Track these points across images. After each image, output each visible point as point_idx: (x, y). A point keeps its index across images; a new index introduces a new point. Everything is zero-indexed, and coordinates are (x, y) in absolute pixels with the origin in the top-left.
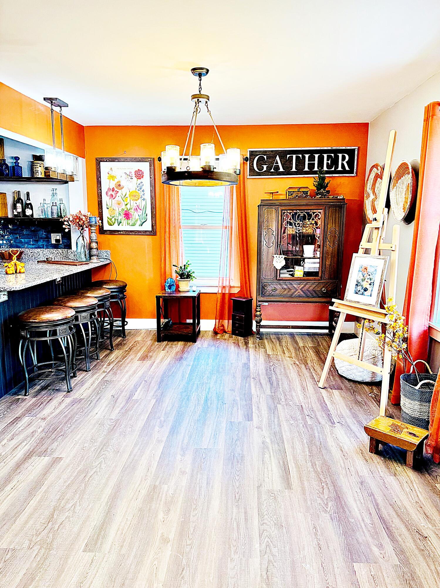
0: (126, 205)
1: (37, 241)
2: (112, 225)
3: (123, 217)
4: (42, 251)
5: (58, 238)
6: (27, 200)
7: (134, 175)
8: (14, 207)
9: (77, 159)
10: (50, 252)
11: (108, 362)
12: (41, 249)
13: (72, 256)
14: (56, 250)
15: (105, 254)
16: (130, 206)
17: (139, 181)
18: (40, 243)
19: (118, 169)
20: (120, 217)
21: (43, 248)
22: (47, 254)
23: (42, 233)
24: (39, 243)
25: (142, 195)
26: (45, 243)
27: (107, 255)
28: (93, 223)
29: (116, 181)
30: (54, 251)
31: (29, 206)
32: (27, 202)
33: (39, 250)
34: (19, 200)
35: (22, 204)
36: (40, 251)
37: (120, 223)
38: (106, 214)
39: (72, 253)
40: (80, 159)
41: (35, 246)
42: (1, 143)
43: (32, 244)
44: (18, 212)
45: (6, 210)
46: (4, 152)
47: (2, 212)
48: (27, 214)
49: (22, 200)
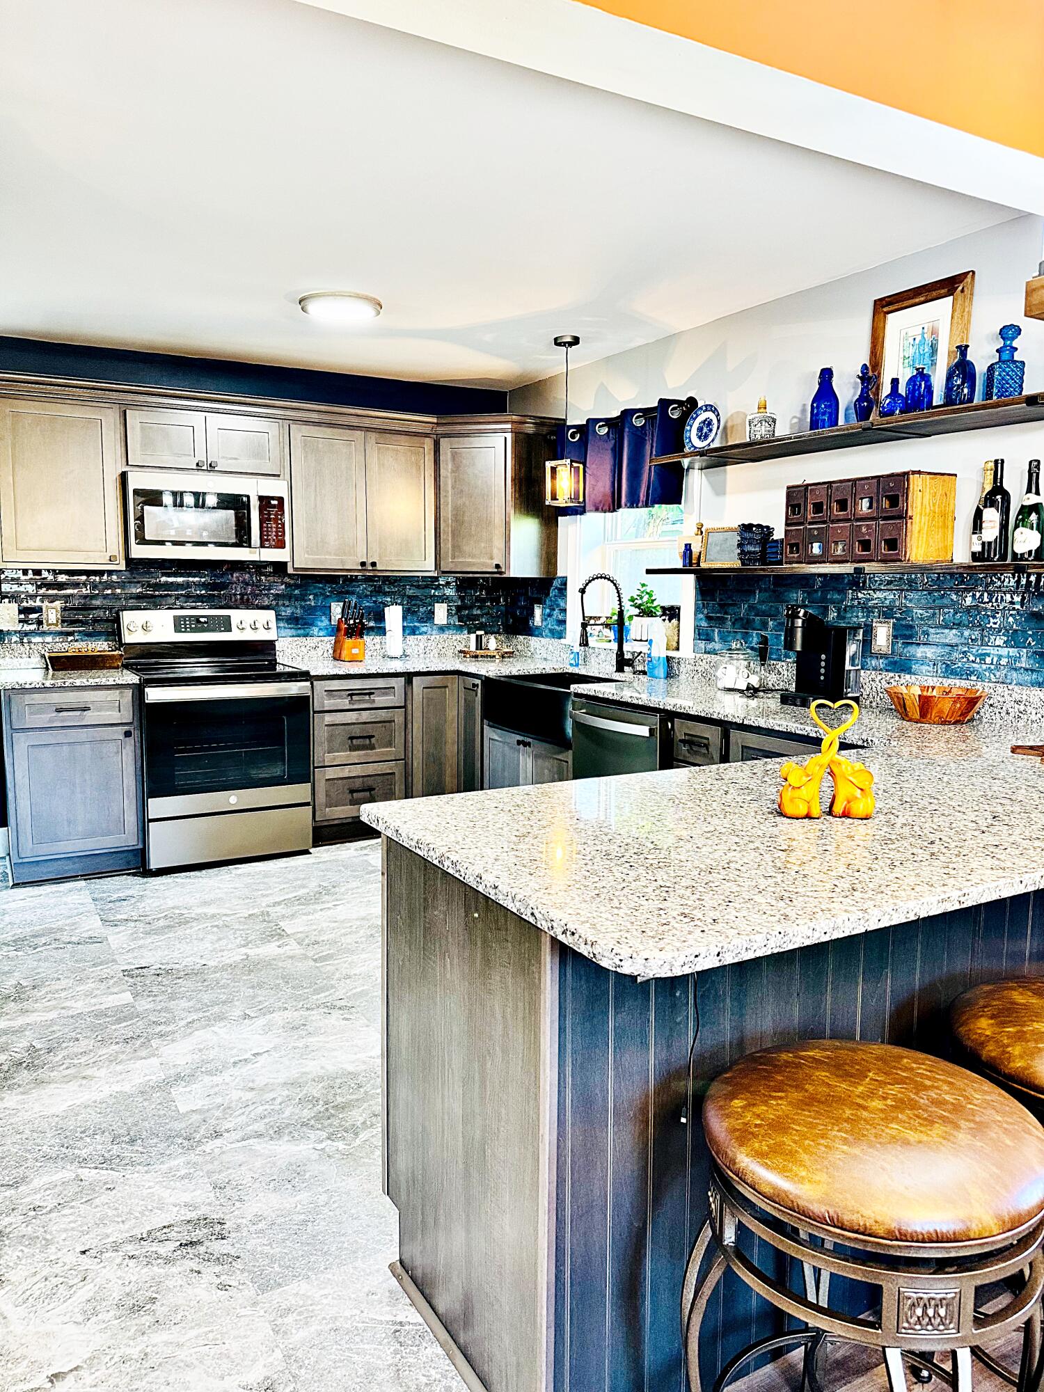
8: (977, 525)
31: (1033, 516)
32: (1027, 503)
34: (996, 496)
35: (1005, 511)
41: (1034, 676)
42: (962, 291)
43: (1026, 670)
44: (983, 544)
45: (945, 538)
46: (969, 321)
47: (928, 545)
48: (1020, 548)
49: (1006, 496)
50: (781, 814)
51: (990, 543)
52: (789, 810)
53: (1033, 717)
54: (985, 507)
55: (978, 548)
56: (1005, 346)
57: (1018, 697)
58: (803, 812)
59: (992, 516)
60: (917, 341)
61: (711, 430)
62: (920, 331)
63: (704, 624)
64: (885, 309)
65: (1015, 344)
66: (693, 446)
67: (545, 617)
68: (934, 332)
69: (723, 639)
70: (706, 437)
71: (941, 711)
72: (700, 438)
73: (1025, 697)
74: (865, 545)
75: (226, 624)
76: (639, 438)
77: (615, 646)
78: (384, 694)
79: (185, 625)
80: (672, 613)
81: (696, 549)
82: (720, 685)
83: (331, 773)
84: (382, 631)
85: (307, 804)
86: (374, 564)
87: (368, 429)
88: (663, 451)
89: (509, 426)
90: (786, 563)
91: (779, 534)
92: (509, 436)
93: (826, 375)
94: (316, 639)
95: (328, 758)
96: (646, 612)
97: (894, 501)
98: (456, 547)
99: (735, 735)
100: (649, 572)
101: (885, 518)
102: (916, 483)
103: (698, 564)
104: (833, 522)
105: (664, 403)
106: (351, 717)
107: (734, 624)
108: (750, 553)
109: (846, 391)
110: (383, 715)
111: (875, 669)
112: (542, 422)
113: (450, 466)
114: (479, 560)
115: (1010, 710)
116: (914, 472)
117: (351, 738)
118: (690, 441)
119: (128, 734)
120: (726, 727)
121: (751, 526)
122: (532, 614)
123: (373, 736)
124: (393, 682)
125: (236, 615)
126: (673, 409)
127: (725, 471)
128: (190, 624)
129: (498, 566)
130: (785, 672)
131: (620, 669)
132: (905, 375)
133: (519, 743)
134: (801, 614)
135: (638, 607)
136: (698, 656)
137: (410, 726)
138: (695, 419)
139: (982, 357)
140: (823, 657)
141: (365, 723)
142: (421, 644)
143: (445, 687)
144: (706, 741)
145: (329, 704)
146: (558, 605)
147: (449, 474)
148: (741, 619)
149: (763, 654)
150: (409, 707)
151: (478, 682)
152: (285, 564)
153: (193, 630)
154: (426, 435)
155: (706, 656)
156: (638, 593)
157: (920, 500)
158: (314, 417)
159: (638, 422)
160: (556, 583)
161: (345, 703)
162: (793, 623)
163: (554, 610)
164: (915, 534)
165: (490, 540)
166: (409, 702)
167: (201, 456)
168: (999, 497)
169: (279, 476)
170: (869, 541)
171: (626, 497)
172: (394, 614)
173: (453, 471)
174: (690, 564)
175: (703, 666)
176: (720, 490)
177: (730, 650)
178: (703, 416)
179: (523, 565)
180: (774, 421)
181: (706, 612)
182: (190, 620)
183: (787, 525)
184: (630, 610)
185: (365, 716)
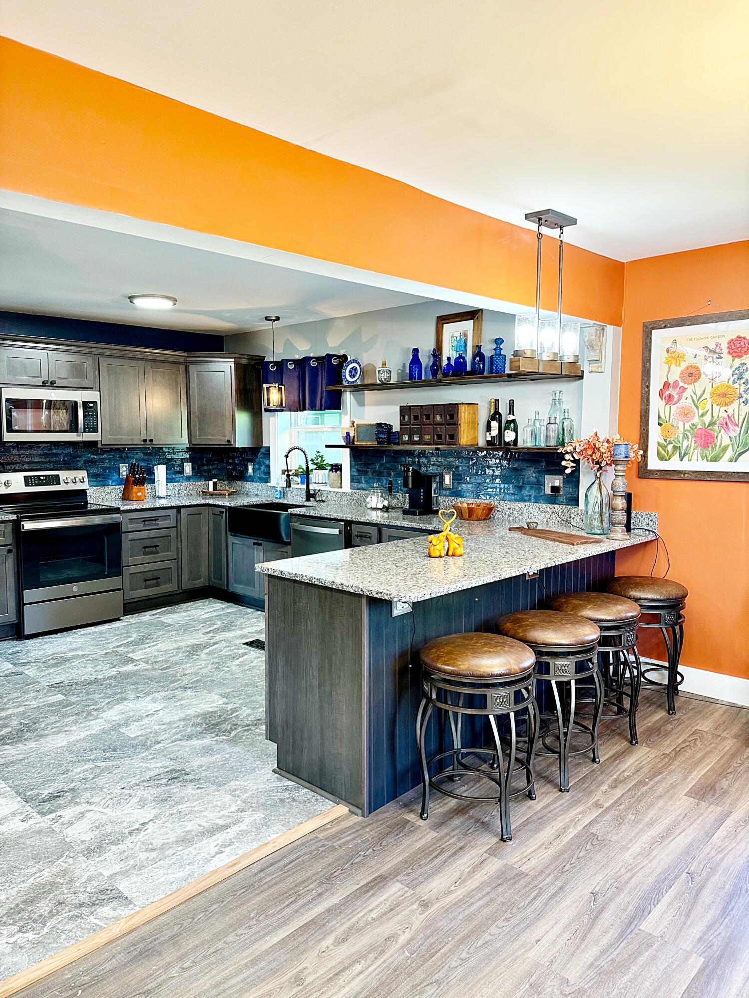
0: (703, 415)
1: (520, 488)
2: (666, 460)
3: (693, 442)
4: (527, 507)
5: (557, 483)
6: (510, 414)
7: (725, 351)
8: (489, 428)
9: (603, 329)
10: (541, 509)
11: (615, 777)
12: (526, 504)
13: (578, 520)
14: (550, 505)
15: (646, 520)
16: (710, 418)
17: (738, 362)
18: (525, 492)
19: (691, 340)
20: (685, 444)
21: (530, 500)
22: (536, 513)
23: (531, 474)
24: (522, 492)
25: (743, 393)
26: (533, 493)
27: (651, 523)
28: (621, 456)
29: (684, 365)
30: (548, 507)
31: (512, 425)
32: (509, 419)
33: (522, 504)
34: (496, 415)
35: (500, 422)
36: (523, 506)
37: (685, 454)
38: (655, 435)
39: (578, 514)
40: (610, 329)
41: (516, 497)
42: (478, 318)
43: (512, 494)
44: (492, 437)
45: (474, 433)
46: (481, 333)
47: (468, 437)
48: (507, 439)
49: (500, 415)
50: (430, 557)
51: (494, 437)
52: (433, 554)
53: (516, 515)
54: (492, 420)
55: (489, 439)
56: (497, 347)
57: (509, 507)
58: (438, 554)
59: (494, 424)
60: (458, 339)
61: (357, 373)
62: (459, 335)
63: (355, 474)
64: (443, 322)
65: (501, 347)
66: (347, 380)
67: (254, 470)
68: (466, 335)
69: (367, 482)
70: (354, 376)
71: (477, 515)
72: (351, 376)
73: (512, 506)
74: (440, 437)
75: (56, 480)
76: (315, 371)
77: (305, 487)
78: (164, 520)
79: (32, 481)
80: (337, 468)
81: (352, 434)
82: (369, 506)
83: (133, 570)
84: (153, 481)
85: (119, 589)
86: (151, 441)
87: (145, 360)
88: (330, 383)
89: (233, 360)
90: (402, 444)
91: (396, 428)
92: (233, 365)
93: (416, 351)
94: (110, 488)
95: (131, 560)
96: (321, 467)
97: (452, 417)
98: (201, 430)
99: (385, 530)
100: (327, 446)
101: (448, 425)
102: (462, 408)
103: (353, 443)
104: (424, 425)
105: (329, 357)
106: (144, 534)
107: (372, 474)
108: (382, 438)
109: (425, 360)
110: (163, 532)
111: (445, 496)
112: (251, 358)
113: (196, 381)
114: (215, 439)
115: (507, 513)
116: (460, 404)
117: (145, 548)
118: (346, 378)
119: (9, 551)
120: (379, 526)
121: (381, 424)
122: (247, 469)
123: (158, 546)
124: (169, 512)
125: (63, 475)
126: (334, 359)
127: (364, 394)
128: (35, 481)
129: (228, 441)
130: (401, 498)
131: (308, 500)
132: (454, 356)
133: (255, 544)
134: (411, 470)
135: (316, 464)
136: (353, 491)
137: (179, 538)
138: (347, 366)
139: (488, 350)
140: (422, 490)
141: (153, 538)
142: (176, 488)
143: (200, 514)
144: (369, 535)
145: (131, 527)
146: (264, 463)
147: (196, 387)
148: (376, 471)
149: (390, 490)
150: (179, 527)
151: (224, 510)
152: (96, 442)
153: (36, 485)
154: (180, 363)
155: (357, 491)
156: (315, 456)
157: (464, 416)
158: (114, 353)
159: (313, 364)
160: (263, 450)
161: (141, 526)
162: (407, 474)
163: (261, 466)
164: (462, 432)
165: (223, 426)
166: (179, 524)
167: (45, 377)
168: (497, 416)
169: (92, 388)
170: (441, 435)
171: (309, 404)
172: (160, 471)
173: (198, 385)
174: (349, 442)
175: (356, 496)
176: (361, 403)
177: (373, 487)
178: (351, 366)
179: (242, 441)
180: (390, 372)
181: (356, 467)
182: (34, 479)
183: (401, 425)
184: (312, 467)
185: (153, 533)
